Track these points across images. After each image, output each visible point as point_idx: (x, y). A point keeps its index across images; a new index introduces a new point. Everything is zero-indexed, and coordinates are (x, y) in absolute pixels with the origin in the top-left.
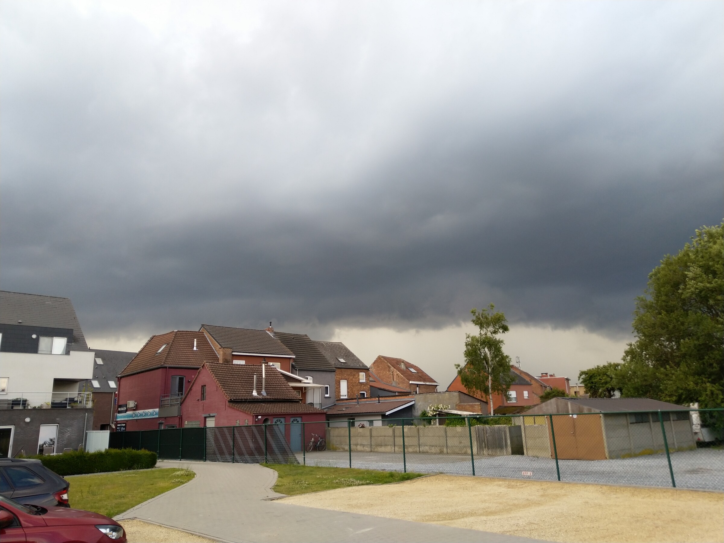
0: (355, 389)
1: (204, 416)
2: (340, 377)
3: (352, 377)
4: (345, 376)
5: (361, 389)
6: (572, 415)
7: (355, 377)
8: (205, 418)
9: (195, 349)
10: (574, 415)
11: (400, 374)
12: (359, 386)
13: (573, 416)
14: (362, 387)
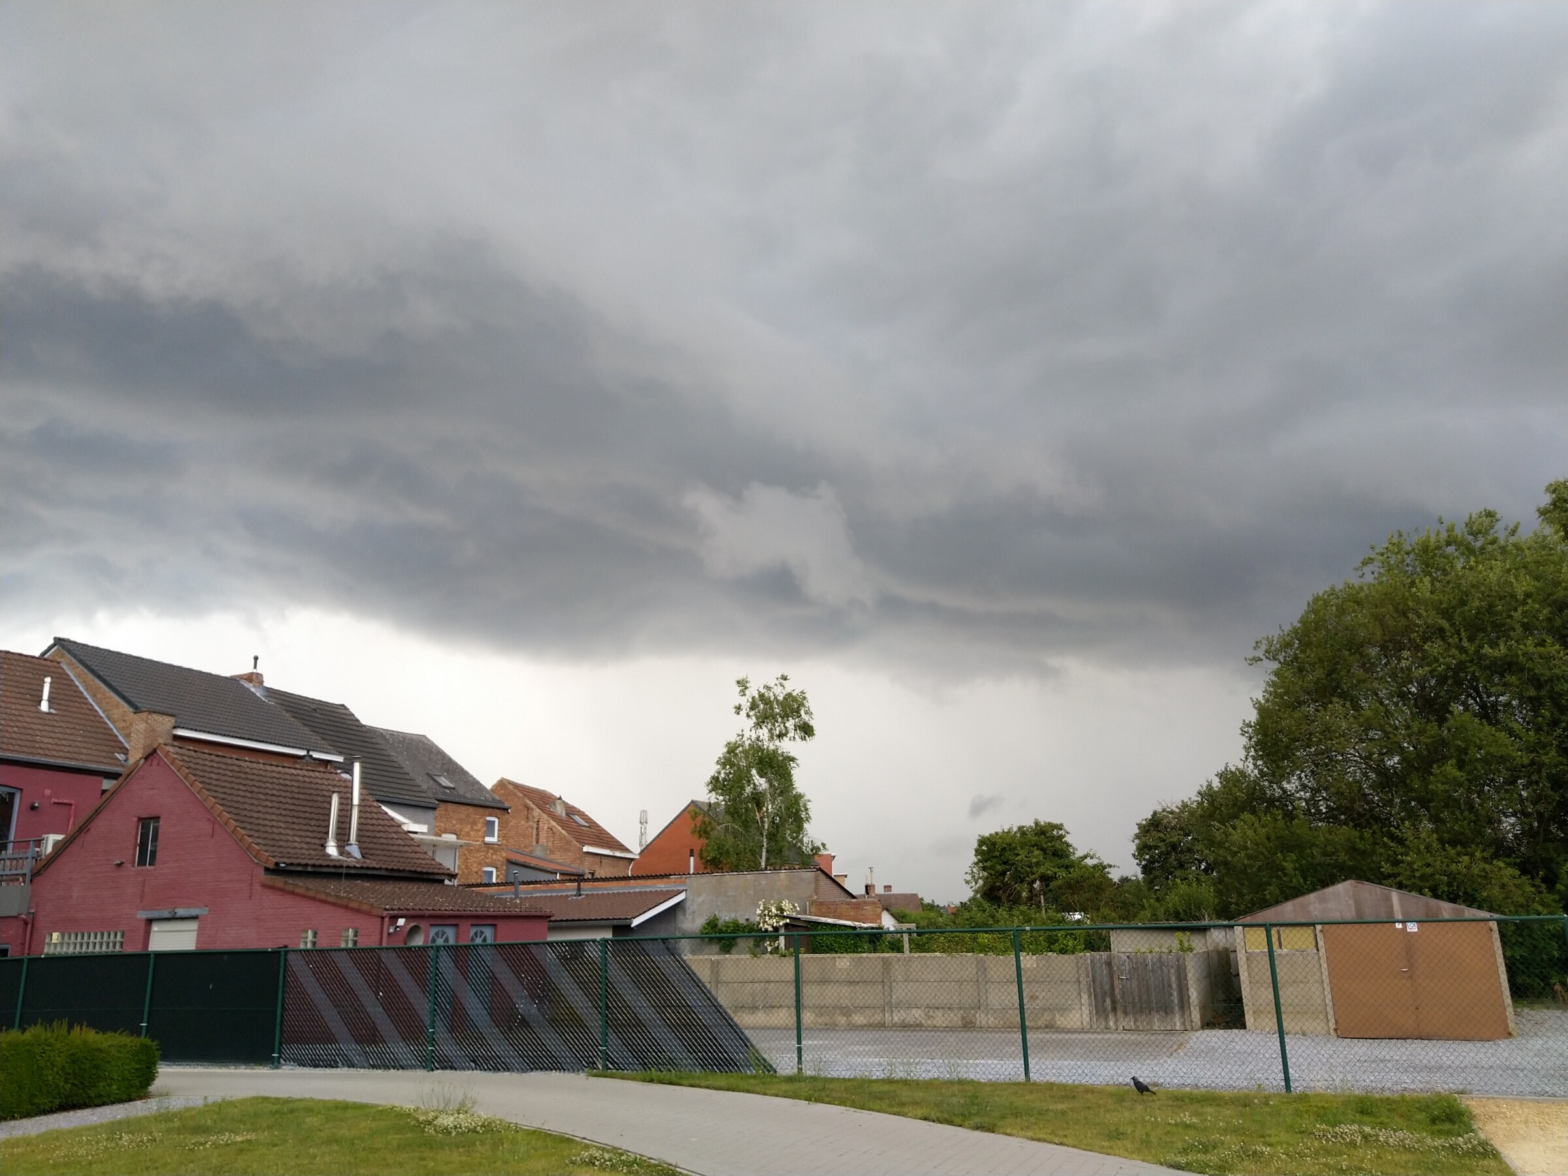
0: (473, 860)
1: (143, 915)
2: (443, 825)
3: (469, 826)
4: (454, 822)
5: (487, 861)
6: (1404, 922)
7: (475, 828)
8: (150, 922)
9: (44, 707)
10: (1409, 925)
11: (559, 828)
12: (483, 851)
13: (1405, 928)
14: (489, 855)
